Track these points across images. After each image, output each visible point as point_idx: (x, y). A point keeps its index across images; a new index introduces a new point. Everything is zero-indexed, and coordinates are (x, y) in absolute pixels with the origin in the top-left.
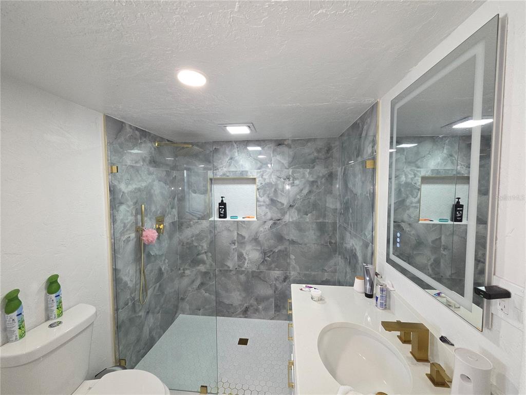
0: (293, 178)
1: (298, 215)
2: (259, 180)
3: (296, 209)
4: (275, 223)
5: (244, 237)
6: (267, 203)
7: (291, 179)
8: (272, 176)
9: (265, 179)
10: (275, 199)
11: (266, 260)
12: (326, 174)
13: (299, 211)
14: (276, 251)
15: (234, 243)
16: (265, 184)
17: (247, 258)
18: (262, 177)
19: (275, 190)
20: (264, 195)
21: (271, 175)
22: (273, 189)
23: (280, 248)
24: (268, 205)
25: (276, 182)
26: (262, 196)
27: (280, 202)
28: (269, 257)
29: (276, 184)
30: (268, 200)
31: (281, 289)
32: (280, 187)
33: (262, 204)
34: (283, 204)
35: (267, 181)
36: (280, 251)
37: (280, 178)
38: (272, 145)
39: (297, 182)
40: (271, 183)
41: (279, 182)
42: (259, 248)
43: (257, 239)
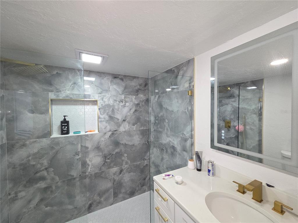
0: (125, 101)
1: (129, 126)
2: (100, 102)
3: (127, 122)
4: (113, 134)
5: (87, 148)
6: (107, 119)
7: (124, 102)
8: (111, 100)
9: (105, 102)
10: (112, 116)
11: (106, 162)
12: (145, 99)
13: (129, 123)
14: (114, 153)
15: (78, 155)
16: (105, 105)
17: (90, 164)
18: (102, 100)
19: (113, 109)
20: (104, 114)
21: (109, 99)
22: (111, 109)
23: (117, 150)
24: (108, 121)
25: (113, 104)
26: (102, 114)
27: (117, 118)
28: (108, 159)
29: (113, 106)
30: (107, 117)
31: (118, 180)
32: (116, 107)
33: (103, 120)
34: (118, 119)
35: (107, 103)
36: (117, 153)
37: (116, 101)
38: (110, 78)
39: (127, 104)
40: (110, 105)
41: (115, 104)
42: (101, 154)
43: (99, 147)
